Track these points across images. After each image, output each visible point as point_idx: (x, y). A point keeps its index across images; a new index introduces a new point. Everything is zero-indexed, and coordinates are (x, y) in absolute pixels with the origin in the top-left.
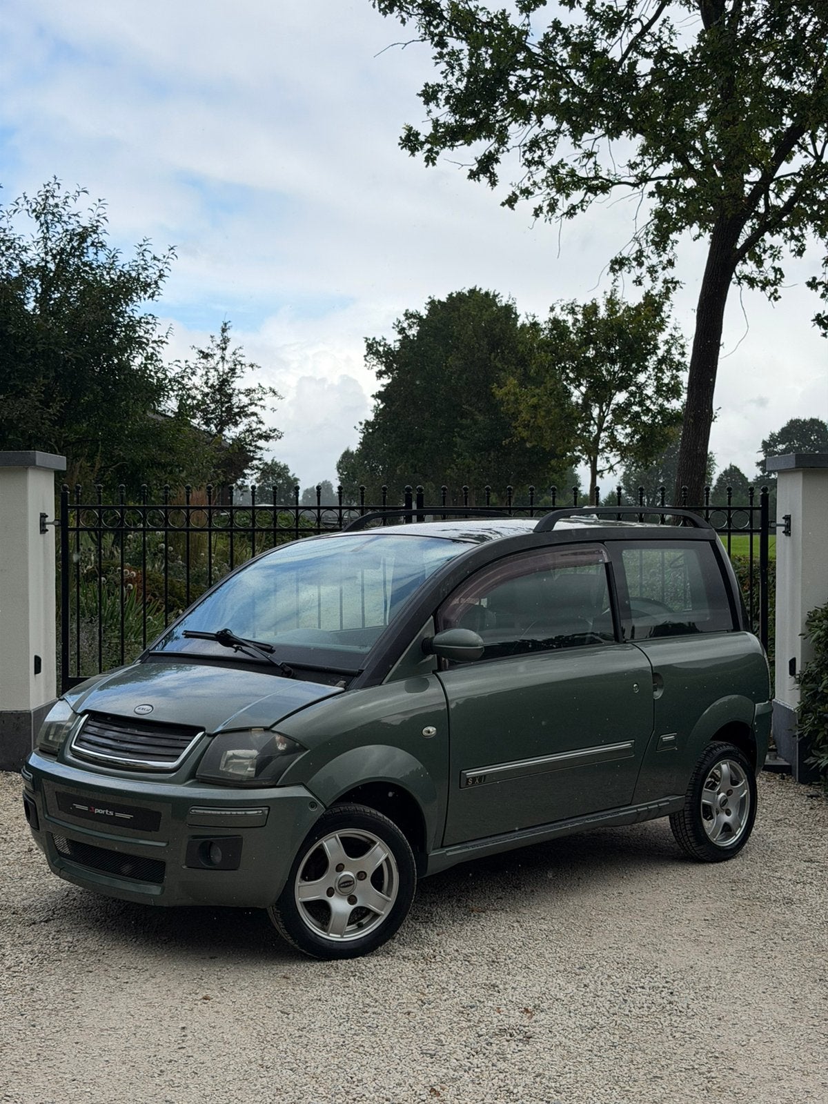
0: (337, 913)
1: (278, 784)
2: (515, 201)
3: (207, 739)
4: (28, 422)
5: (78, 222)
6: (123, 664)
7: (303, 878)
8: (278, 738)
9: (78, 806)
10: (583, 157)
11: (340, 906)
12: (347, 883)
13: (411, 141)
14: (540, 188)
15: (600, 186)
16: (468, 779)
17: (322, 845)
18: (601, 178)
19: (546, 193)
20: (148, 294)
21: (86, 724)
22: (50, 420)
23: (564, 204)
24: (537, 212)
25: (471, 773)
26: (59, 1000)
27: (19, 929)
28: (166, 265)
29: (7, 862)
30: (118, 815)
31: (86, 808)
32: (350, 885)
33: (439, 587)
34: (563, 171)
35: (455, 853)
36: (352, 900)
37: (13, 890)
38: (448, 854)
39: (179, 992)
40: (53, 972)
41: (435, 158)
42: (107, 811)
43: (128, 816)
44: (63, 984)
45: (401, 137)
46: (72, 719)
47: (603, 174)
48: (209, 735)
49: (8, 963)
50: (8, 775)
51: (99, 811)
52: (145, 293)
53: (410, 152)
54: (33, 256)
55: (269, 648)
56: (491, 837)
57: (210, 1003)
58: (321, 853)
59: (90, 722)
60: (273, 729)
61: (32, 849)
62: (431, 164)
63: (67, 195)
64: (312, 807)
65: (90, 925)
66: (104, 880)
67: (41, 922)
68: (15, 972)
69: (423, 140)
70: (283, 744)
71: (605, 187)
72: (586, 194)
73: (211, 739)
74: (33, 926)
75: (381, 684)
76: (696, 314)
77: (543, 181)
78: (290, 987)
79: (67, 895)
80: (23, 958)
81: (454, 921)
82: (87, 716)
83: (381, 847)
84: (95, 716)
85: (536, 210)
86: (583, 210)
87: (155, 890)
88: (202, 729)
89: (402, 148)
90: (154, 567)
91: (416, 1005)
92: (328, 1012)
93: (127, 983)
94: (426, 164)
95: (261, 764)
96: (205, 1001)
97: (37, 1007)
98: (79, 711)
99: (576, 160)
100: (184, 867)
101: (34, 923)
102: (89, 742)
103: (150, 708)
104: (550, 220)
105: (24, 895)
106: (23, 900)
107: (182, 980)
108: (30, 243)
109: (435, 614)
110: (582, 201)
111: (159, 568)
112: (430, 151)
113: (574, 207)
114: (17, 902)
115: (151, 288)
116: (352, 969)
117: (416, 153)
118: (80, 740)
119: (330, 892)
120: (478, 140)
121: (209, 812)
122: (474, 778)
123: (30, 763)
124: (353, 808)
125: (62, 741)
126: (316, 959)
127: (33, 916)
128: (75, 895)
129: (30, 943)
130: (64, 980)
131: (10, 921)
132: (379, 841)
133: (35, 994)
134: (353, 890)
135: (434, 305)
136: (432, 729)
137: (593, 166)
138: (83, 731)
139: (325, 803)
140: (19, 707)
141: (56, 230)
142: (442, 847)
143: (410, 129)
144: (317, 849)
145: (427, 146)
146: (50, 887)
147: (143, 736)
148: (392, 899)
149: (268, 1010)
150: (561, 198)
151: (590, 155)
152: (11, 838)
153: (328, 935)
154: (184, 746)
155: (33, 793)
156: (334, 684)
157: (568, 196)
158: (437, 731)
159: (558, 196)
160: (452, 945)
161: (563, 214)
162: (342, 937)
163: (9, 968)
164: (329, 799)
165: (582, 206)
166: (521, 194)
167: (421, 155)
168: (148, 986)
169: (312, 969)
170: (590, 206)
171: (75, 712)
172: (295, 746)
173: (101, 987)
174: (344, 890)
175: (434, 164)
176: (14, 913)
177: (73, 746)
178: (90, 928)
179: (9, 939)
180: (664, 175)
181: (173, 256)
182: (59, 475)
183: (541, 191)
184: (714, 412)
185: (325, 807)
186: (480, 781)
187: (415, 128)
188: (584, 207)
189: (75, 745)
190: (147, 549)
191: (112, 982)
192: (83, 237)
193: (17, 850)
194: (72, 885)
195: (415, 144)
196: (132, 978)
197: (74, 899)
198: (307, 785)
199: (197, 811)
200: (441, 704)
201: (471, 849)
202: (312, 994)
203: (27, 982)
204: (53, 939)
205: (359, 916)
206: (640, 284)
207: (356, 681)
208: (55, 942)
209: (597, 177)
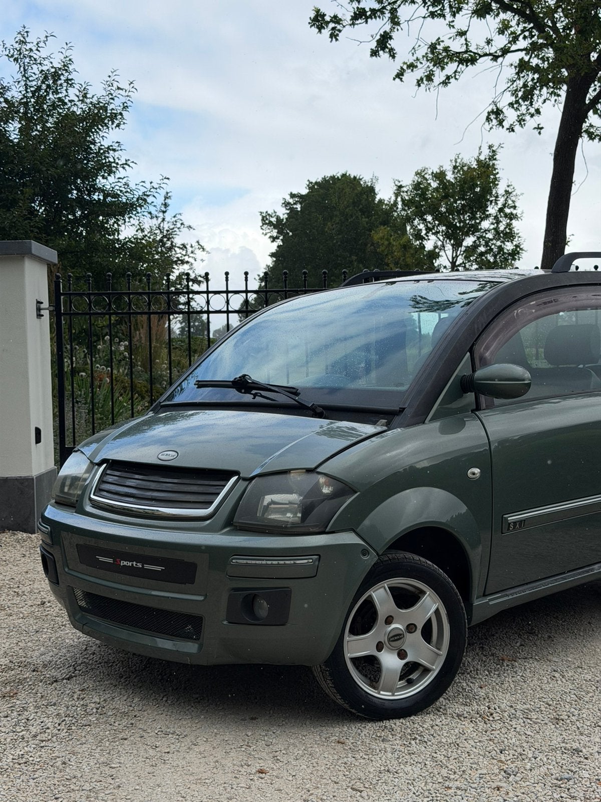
0: (388, 669)
1: (327, 530)
2: (402, 75)
3: (242, 484)
4: (18, 229)
5: (51, 63)
6: (133, 417)
7: (353, 632)
8: (322, 480)
9: (101, 559)
10: (456, 35)
11: (390, 661)
12: (396, 637)
13: (318, 21)
14: (421, 63)
15: (469, 59)
16: (509, 524)
17: (370, 596)
18: (471, 51)
19: (426, 66)
20: (115, 125)
21: (104, 474)
22: (38, 228)
23: (439, 76)
24: (419, 83)
25: (512, 518)
26: (96, 777)
27: (41, 687)
28: (128, 98)
29: (21, 615)
30: (147, 567)
31: (111, 561)
32: (401, 638)
33: (473, 323)
34: (440, 47)
35: (497, 601)
36: (402, 655)
37: (29, 644)
38: (491, 603)
39: (228, 763)
40: (84, 740)
41: (338, 35)
42: (134, 563)
43: (159, 568)
44: (97, 755)
45: (310, 18)
46: (88, 471)
47: (473, 48)
48: (245, 479)
49: (33, 730)
50: (15, 534)
51: (125, 563)
52: (113, 124)
53: (318, 30)
54: (15, 93)
55: (294, 391)
56: (527, 584)
57: (267, 777)
58: (369, 604)
59: (109, 472)
60: (319, 470)
61: (45, 602)
62: (334, 39)
63: (39, 40)
64: (364, 555)
65: (114, 682)
66: (124, 634)
67: (63, 679)
68: (42, 741)
69: (329, 20)
70: (328, 486)
71: (473, 60)
72: (458, 66)
73: (247, 482)
74: (54, 684)
75: (424, 423)
76: (553, 157)
77: (423, 56)
78: (350, 755)
79: (86, 649)
80: (49, 723)
81: (490, 672)
82: (105, 465)
83: (431, 597)
84: (114, 465)
85: (418, 81)
86: (456, 79)
87: (190, 647)
88: (236, 473)
89: (311, 26)
90: (119, 371)
91: (500, 777)
92: (404, 787)
93: (168, 753)
94: (330, 39)
95: (307, 510)
96: (261, 775)
97: (72, 787)
98: (97, 460)
99: (450, 38)
100: (225, 622)
101: (56, 681)
102: (108, 492)
103: (174, 453)
104: (429, 89)
105: (42, 649)
106: (42, 655)
107: (228, 747)
108: (12, 83)
109: (471, 350)
110: (456, 72)
111: (123, 372)
112: (333, 29)
113: (448, 78)
114: (36, 657)
115: (117, 119)
116: (409, 731)
117: (323, 31)
118: (99, 491)
119: (380, 647)
120: (374, 20)
121: (254, 562)
122: (515, 523)
123: (46, 514)
124: (402, 555)
125: (79, 492)
126: (366, 719)
127: (54, 673)
128: (93, 648)
129: (55, 704)
130: (98, 750)
131: (31, 680)
132: (429, 592)
133: (67, 770)
134: (403, 643)
135: (312, 186)
136: (477, 471)
137: (464, 42)
138: (101, 481)
139: (378, 549)
140: (23, 474)
141: (32, 71)
142: (485, 595)
143: (318, 11)
144: (365, 600)
145: (332, 25)
146: (67, 641)
147: (169, 483)
148: (444, 652)
149: (336, 786)
150: (437, 71)
151: (462, 34)
152: (23, 592)
153: (379, 693)
154: (217, 491)
155: (52, 546)
156: (374, 423)
157: (443, 69)
158: (481, 472)
159: (435, 69)
160: (503, 700)
161: (440, 84)
162: (393, 695)
163: (35, 736)
164: (381, 548)
165: (455, 76)
166: (407, 68)
167: (326, 32)
168: (191, 756)
169: (365, 732)
170: (462, 75)
171: (91, 462)
172: (343, 488)
173: (141, 759)
174: (393, 644)
175: (337, 40)
176: (34, 671)
177: (92, 496)
178: (115, 686)
179: (32, 700)
180: (523, 48)
181: (134, 90)
182: (50, 266)
183: (421, 66)
184: (568, 237)
185: (377, 554)
186: (520, 526)
187: (322, 10)
188: (457, 77)
189: (94, 495)
190: (114, 357)
191: (152, 752)
192: (56, 76)
193: (30, 603)
194: (88, 638)
195: (322, 23)
196: (172, 746)
197: (94, 654)
198: (358, 530)
199: (239, 561)
200: (484, 445)
201: (511, 597)
202: (379, 762)
203: (56, 754)
204: (78, 699)
205: (410, 671)
206: (513, 131)
207: (397, 419)
208: (82, 703)
209: (466, 52)
